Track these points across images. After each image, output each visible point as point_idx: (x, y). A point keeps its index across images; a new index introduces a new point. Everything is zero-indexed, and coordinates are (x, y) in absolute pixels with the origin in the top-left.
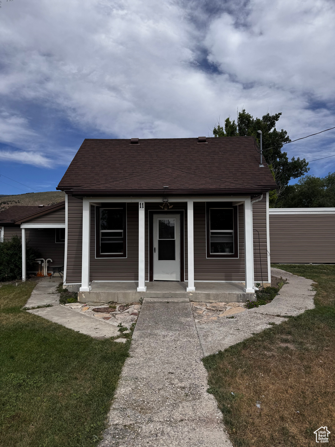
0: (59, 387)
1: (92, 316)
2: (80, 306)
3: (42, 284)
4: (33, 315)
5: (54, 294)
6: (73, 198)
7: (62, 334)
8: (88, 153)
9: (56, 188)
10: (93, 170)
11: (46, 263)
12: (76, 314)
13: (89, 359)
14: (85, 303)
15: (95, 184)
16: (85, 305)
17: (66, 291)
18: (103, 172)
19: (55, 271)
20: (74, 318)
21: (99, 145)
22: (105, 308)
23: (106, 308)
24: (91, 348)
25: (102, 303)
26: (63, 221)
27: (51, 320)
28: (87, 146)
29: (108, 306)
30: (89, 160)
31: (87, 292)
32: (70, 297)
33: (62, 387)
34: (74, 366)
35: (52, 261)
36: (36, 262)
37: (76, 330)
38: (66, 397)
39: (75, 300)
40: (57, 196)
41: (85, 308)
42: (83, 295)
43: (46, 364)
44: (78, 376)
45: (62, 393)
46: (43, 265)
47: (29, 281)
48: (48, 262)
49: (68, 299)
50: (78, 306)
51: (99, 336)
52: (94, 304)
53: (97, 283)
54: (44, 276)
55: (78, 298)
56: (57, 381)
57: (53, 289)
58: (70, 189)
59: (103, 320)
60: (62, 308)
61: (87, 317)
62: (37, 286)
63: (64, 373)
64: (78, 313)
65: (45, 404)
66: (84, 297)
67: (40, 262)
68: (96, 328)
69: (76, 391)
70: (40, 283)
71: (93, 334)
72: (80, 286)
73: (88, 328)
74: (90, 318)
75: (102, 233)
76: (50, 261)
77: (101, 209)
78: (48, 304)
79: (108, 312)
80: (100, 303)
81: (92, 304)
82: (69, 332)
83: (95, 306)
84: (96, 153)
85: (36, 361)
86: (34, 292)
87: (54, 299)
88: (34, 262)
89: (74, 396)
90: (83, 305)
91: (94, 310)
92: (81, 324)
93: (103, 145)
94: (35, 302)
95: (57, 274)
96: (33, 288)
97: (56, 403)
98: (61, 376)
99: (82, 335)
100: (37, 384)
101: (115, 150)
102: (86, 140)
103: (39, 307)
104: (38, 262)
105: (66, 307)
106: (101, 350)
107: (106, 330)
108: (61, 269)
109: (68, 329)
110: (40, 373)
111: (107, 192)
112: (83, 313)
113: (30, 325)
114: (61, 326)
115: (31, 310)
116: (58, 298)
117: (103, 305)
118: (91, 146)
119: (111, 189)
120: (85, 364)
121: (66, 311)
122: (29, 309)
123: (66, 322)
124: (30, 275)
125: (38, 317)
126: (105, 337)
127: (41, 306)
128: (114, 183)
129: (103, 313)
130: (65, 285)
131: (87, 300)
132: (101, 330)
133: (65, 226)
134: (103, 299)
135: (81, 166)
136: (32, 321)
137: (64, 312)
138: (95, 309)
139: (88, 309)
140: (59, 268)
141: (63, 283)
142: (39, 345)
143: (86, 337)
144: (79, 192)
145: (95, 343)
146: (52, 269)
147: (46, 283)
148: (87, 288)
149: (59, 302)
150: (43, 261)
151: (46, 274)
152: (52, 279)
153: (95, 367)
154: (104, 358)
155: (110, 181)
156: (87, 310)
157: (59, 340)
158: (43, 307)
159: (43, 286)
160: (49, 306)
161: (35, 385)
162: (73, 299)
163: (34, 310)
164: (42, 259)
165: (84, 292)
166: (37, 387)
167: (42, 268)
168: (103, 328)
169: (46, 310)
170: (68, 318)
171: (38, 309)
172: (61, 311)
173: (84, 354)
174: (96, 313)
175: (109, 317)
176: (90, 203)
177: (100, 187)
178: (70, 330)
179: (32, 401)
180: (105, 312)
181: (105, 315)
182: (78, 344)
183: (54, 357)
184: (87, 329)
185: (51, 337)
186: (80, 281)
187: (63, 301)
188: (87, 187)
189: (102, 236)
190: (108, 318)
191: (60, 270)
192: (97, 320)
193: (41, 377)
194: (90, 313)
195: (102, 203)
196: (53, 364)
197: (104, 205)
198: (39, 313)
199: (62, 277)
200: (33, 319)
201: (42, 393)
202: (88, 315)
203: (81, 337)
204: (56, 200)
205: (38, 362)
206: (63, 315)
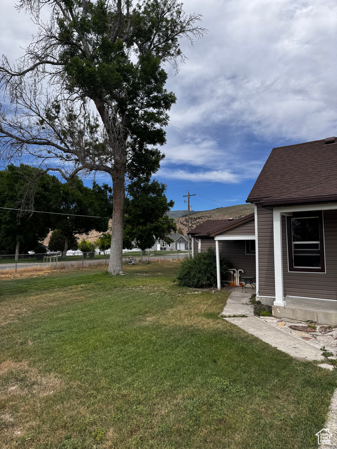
0: (262, 403)
1: (290, 334)
2: (275, 321)
3: (235, 294)
4: (230, 323)
5: (247, 304)
6: (263, 209)
7: (259, 347)
8: (276, 162)
9: (246, 201)
10: (282, 179)
11: (238, 273)
12: (272, 328)
13: (291, 380)
14: (281, 318)
15: (285, 193)
16: (281, 320)
17: (259, 304)
18: (294, 179)
19: (247, 282)
20: (270, 333)
21: (289, 152)
22: (303, 327)
23: (305, 327)
24: (292, 368)
25: (299, 320)
26: (253, 233)
27: (247, 331)
28: (275, 155)
29: (306, 325)
30: (278, 169)
31: (282, 307)
32: (264, 309)
33: (265, 403)
34: (275, 383)
35: (243, 272)
36: (229, 272)
37: (274, 345)
38: (269, 415)
39: (270, 314)
40: (244, 209)
41: (280, 323)
42: (278, 309)
43: (246, 375)
44: (280, 396)
45: (265, 410)
46: (235, 276)
47: (224, 289)
48: (239, 273)
49: (262, 312)
50: (273, 321)
51: (299, 357)
52: (290, 321)
53: (291, 298)
54: (237, 286)
55: (273, 311)
56: (259, 396)
57: (246, 300)
58: (260, 201)
59: (302, 339)
60: (257, 320)
61: (284, 333)
62: (231, 295)
63: (265, 388)
64: (274, 328)
65: (248, 416)
66: (279, 312)
67: (232, 273)
68: (294, 347)
69: (280, 411)
70: (234, 293)
71: (292, 353)
72: (274, 299)
73: (287, 345)
74: (288, 335)
75: (295, 245)
76: (241, 272)
77: (293, 219)
78: (243, 314)
79: (307, 331)
80: (297, 320)
81: (288, 320)
82: (266, 346)
83: (291, 323)
84: (285, 161)
85: (237, 369)
86: (229, 301)
87: (249, 310)
88: (227, 272)
89: (278, 416)
90: (278, 320)
91: (290, 327)
92: (278, 341)
93: (293, 151)
94: (231, 310)
95: (248, 285)
96: (228, 296)
97: (260, 418)
98: (262, 391)
99: (280, 353)
100: (239, 393)
101: (307, 154)
102: (274, 149)
103: (234, 316)
104: (230, 272)
105: (261, 319)
106: (304, 373)
107: (307, 351)
108: (253, 281)
109: (264, 343)
110: (242, 382)
111: (300, 201)
112: (279, 329)
113: (228, 333)
114: (258, 338)
115: (228, 318)
116: (252, 310)
117: (300, 323)
118: (280, 155)
119: (305, 196)
120: (286, 384)
121: (261, 323)
122: (225, 317)
123: (262, 335)
124: (224, 284)
125: (235, 326)
126: (306, 359)
127: (237, 315)
128: (307, 190)
129: (301, 332)
130: (258, 298)
131: (282, 315)
132: (300, 350)
133: (255, 237)
134: (300, 315)
135: (270, 176)
136: (230, 329)
137: (259, 325)
138: (292, 326)
139: (284, 325)
140: (250, 279)
141: (255, 295)
142: (238, 355)
143: (286, 355)
144: (269, 203)
145: (296, 364)
146: (244, 279)
147: (239, 293)
148: (282, 302)
149: (253, 314)
150: (235, 271)
151: (239, 284)
152: (244, 290)
153: (299, 391)
154: (308, 383)
155: (303, 188)
156: (284, 327)
157: (257, 352)
158: (239, 317)
159: (237, 295)
160: (244, 316)
161: (237, 394)
162: (267, 313)
163: (231, 318)
164: (234, 269)
165: (279, 307)
166: (240, 397)
167: (234, 278)
168: (304, 349)
169: (241, 320)
170: (264, 331)
171: (234, 318)
172: (256, 323)
173: (284, 373)
174: (293, 331)
175: (309, 337)
176: (281, 213)
177: (291, 195)
178: (267, 344)
179: (236, 409)
180: (303, 331)
181: (304, 335)
182: (277, 361)
183: (253, 369)
184: (285, 346)
185: (249, 348)
186: (274, 294)
187: (258, 313)
188: (277, 196)
189: (295, 248)
190: (308, 339)
191: (251, 282)
192: (295, 339)
193: (243, 387)
194: (287, 329)
195: (294, 213)
196: (253, 376)
197: (295, 214)
198: (235, 322)
199: (254, 289)
200: (231, 327)
201: (244, 404)
202: (284, 332)
203: (280, 354)
204: (243, 212)
205: (239, 370)
206: (259, 328)
